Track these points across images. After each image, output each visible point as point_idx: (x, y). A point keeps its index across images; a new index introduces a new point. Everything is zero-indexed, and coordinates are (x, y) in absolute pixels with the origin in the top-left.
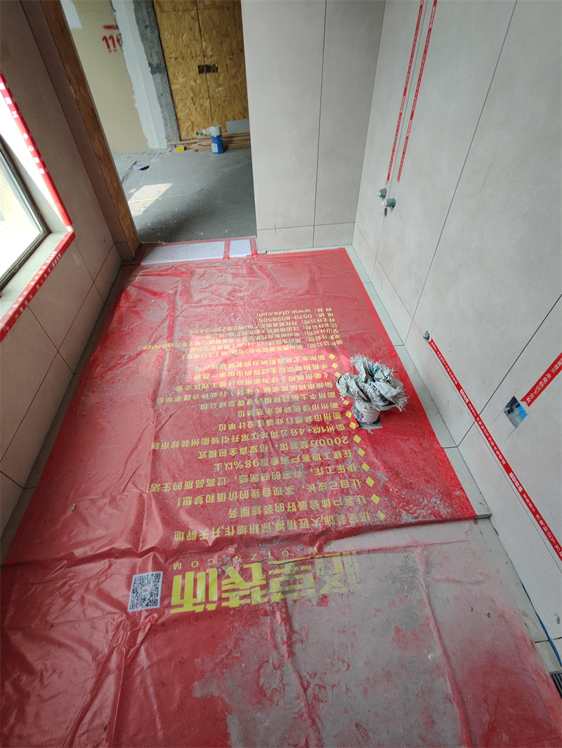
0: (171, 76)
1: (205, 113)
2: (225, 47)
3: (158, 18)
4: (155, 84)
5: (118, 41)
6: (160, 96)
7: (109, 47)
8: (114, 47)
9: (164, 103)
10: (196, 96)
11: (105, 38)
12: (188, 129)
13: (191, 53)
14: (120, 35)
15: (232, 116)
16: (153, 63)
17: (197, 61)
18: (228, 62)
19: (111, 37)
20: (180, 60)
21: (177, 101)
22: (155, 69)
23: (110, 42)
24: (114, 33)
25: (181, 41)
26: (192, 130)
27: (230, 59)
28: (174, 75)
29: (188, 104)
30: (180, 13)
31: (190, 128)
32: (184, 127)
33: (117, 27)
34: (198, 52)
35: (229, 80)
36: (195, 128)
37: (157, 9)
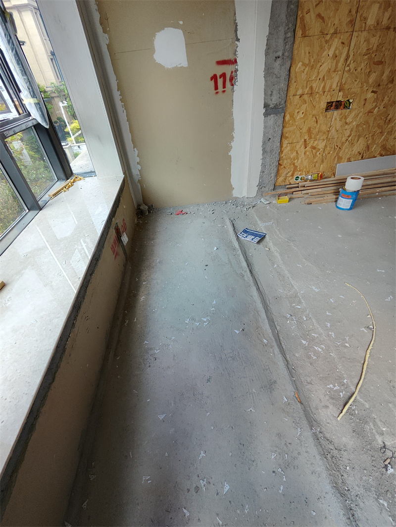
0: (287, 118)
1: (315, 156)
2: (373, 78)
3: (296, 46)
4: (265, 127)
5: (231, 79)
6: (267, 140)
7: (216, 88)
8: (224, 87)
9: (268, 149)
10: (310, 138)
11: (214, 78)
12: (287, 174)
13: (324, 87)
14: (236, 71)
15: (347, 157)
16: (270, 102)
17: (329, 97)
18: (370, 95)
19: (223, 75)
20: (306, 97)
21: (284, 146)
22: (270, 110)
23: (220, 82)
24: (228, 69)
25: (316, 74)
26: (292, 175)
27: (373, 92)
28: (292, 116)
29: (298, 147)
30: (328, 37)
31: (290, 174)
32: (283, 172)
33: (236, 61)
34: (334, 86)
35: (361, 118)
36: (296, 173)
37: (299, 33)
